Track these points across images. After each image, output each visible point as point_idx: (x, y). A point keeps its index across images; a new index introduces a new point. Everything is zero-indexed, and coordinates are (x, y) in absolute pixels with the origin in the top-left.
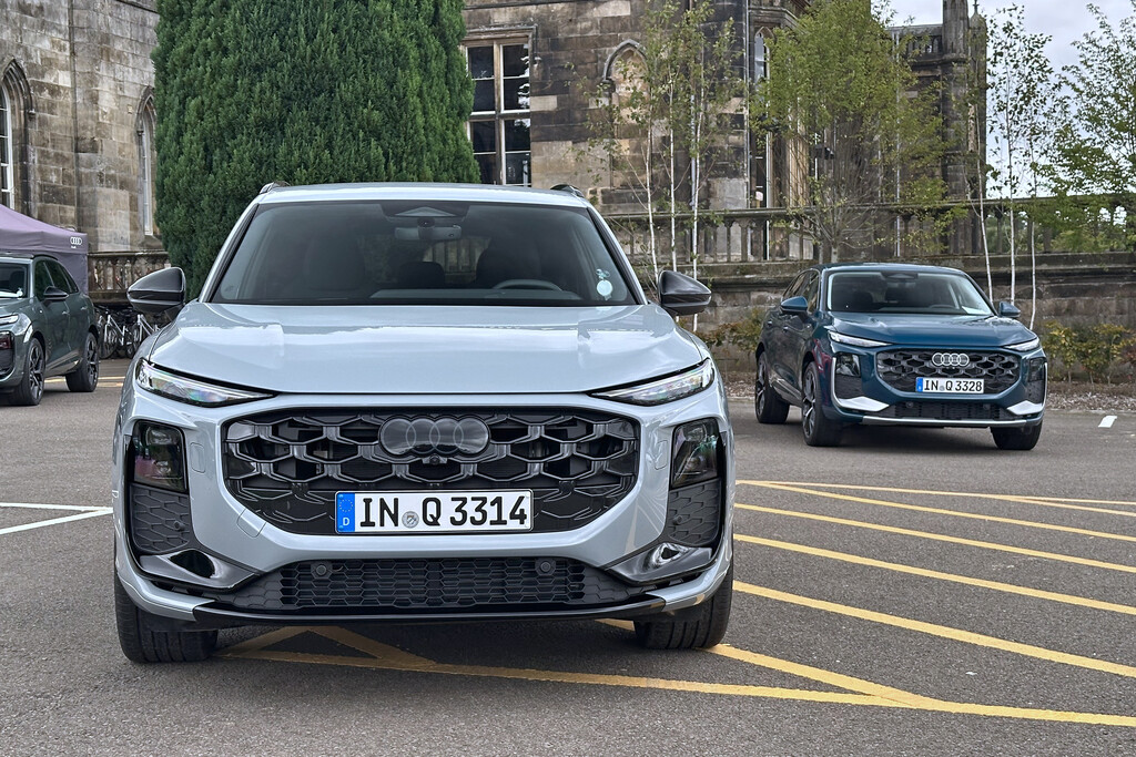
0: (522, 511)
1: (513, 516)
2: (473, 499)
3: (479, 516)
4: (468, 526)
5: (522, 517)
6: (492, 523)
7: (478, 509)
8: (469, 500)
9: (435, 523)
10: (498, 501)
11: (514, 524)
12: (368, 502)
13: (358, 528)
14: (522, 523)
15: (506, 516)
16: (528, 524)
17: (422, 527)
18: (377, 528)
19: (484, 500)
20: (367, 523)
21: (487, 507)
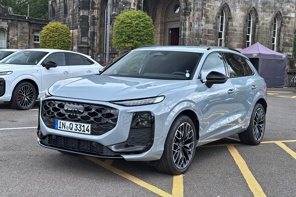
0: (88, 129)
1: (87, 130)
2: (79, 125)
3: (80, 129)
4: (78, 131)
5: (88, 131)
6: (82, 131)
7: (80, 127)
8: (78, 125)
9: (72, 129)
10: (84, 126)
11: (87, 132)
12: (60, 122)
13: (59, 129)
14: (88, 132)
15: (85, 130)
16: (89, 133)
17: (69, 130)
18: (61, 129)
19: (81, 125)
20: (60, 127)
21: (81, 127)
